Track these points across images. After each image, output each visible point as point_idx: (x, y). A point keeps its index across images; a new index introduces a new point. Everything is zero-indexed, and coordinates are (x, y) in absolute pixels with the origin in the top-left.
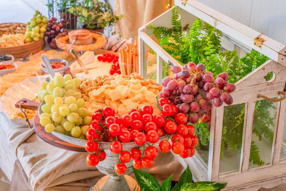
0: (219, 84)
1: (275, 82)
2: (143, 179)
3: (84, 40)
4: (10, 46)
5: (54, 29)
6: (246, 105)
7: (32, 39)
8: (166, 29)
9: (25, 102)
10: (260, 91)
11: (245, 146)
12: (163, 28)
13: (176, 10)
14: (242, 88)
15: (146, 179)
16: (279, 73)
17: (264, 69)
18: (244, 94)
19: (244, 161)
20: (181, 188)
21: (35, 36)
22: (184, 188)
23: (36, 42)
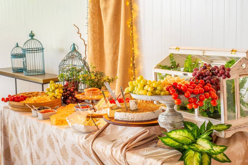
0: (222, 68)
1: (246, 68)
2: (189, 128)
3: (96, 92)
4: (43, 102)
5: (69, 90)
6: (235, 81)
7: (56, 98)
8: (167, 67)
9: (92, 115)
10: (240, 73)
11: (238, 103)
12: (166, 66)
13: (172, 55)
14: (233, 71)
15: (191, 127)
16: (247, 63)
17: (240, 61)
18: (234, 74)
19: (238, 112)
20: (211, 128)
21: (58, 96)
22: (212, 127)
23: (59, 99)
